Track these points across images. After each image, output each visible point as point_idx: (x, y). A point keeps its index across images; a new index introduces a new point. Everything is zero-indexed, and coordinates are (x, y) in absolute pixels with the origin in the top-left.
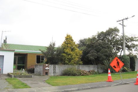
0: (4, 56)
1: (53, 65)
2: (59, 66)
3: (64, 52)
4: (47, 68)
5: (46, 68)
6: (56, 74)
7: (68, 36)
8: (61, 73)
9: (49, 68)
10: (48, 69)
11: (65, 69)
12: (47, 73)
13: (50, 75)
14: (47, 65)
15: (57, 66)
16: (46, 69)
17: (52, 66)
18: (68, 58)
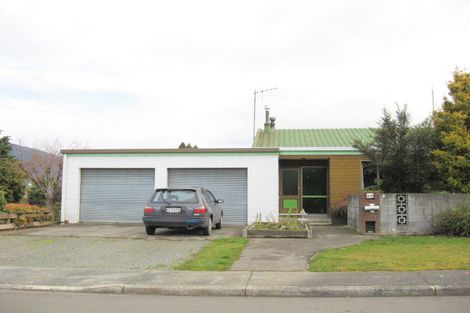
0: (246, 169)
1: (394, 195)
2: (421, 200)
3: (440, 146)
4: (372, 206)
5: (367, 208)
6: (410, 230)
7: (457, 78)
8: (428, 225)
9: (377, 207)
10: (376, 210)
11: (444, 210)
12: (371, 226)
13: (383, 231)
14: (370, 195)
15: (411, 198)
16: (369, 211)
17: (393, 198)
18: (456, 168)
